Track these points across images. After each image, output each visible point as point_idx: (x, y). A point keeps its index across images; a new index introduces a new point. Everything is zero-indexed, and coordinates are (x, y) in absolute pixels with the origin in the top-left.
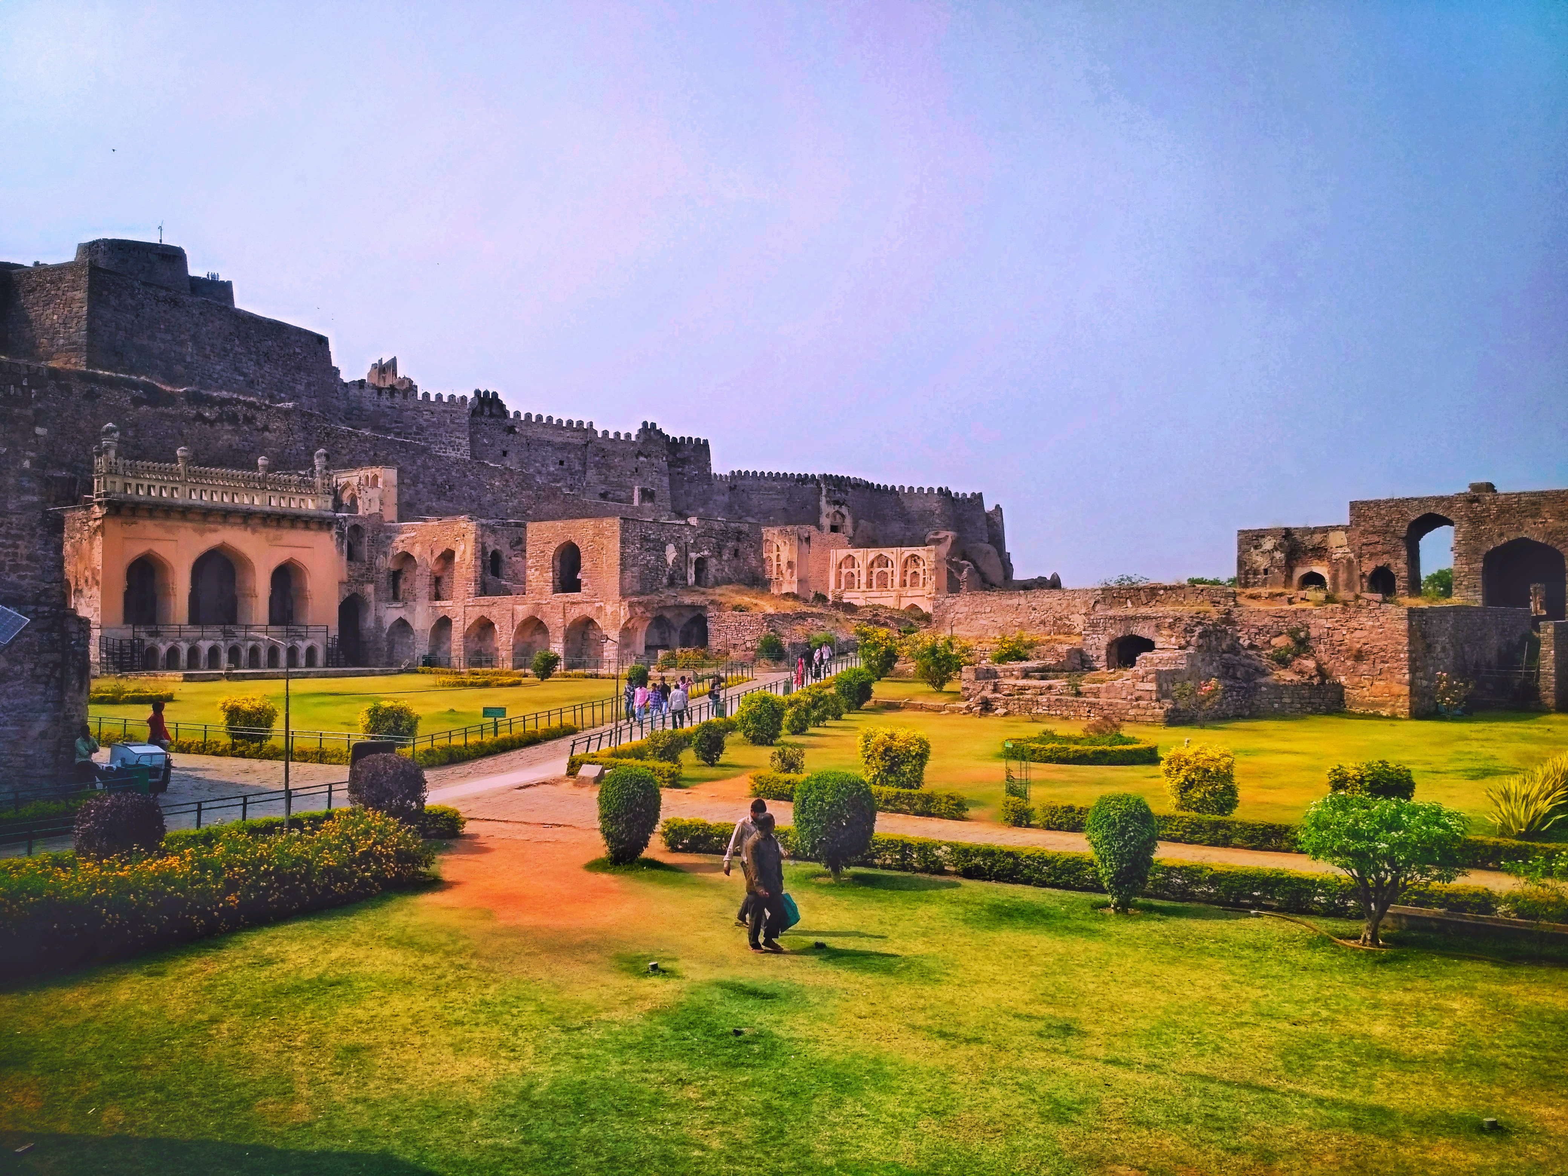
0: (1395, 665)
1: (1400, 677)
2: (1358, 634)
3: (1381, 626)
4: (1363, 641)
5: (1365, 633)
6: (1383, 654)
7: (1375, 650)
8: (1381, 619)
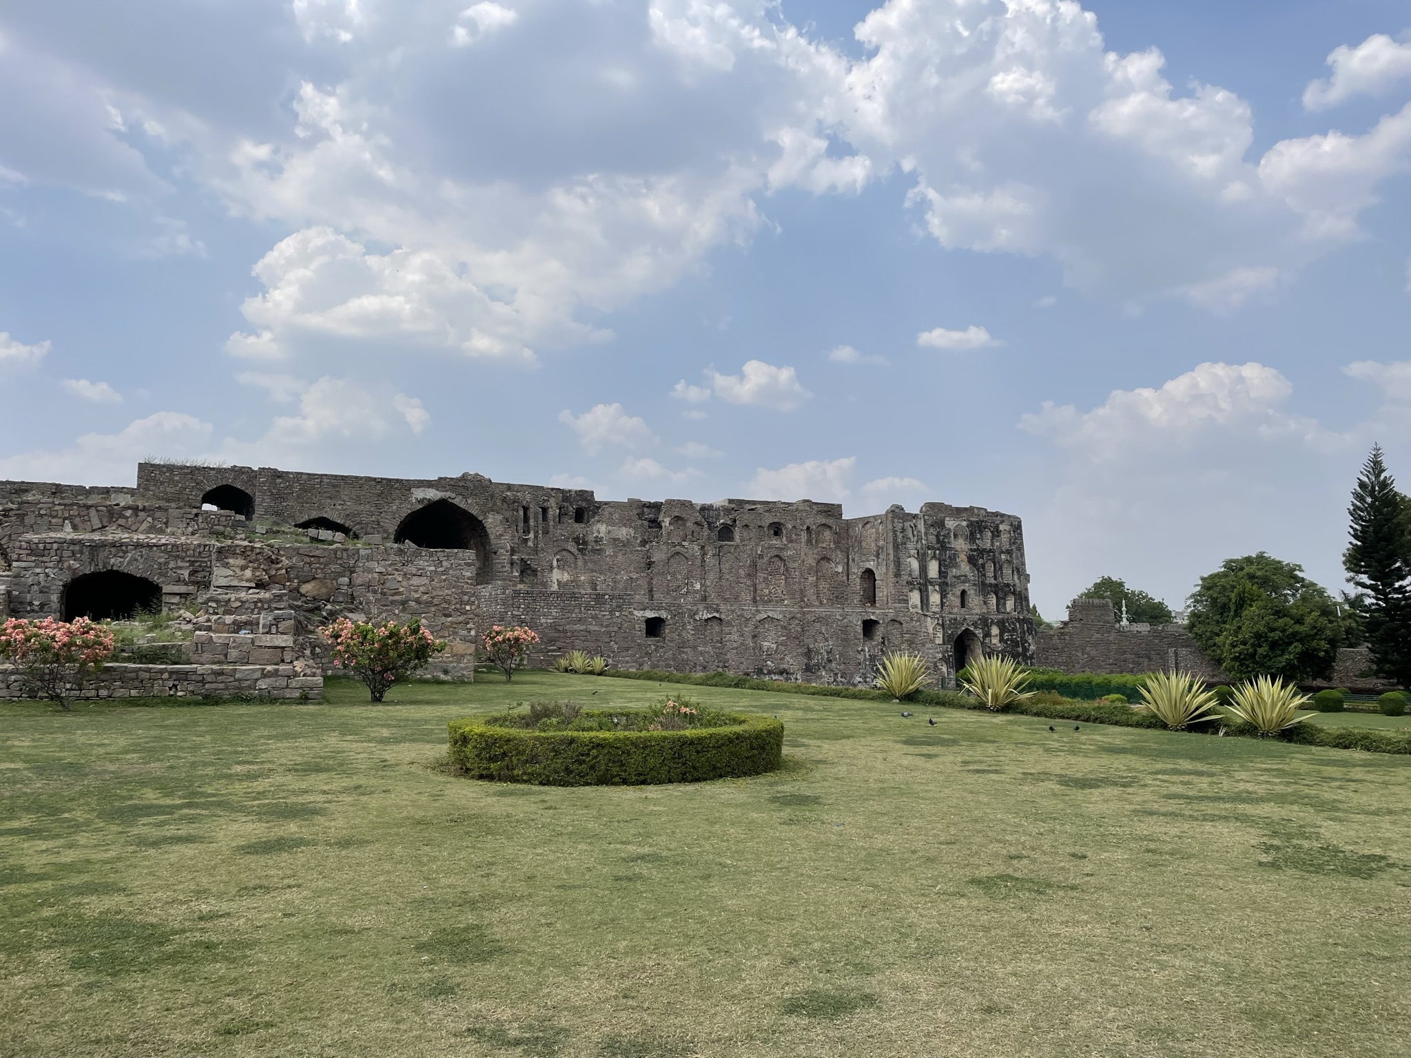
0: (460, 619)
1: (464, 633)
2: (416, 581)
3: (443, 573)
4: (422, 589)
5: (425, 580)
6: (444, 605)
7: (436, 601)
8: (445, 563)
